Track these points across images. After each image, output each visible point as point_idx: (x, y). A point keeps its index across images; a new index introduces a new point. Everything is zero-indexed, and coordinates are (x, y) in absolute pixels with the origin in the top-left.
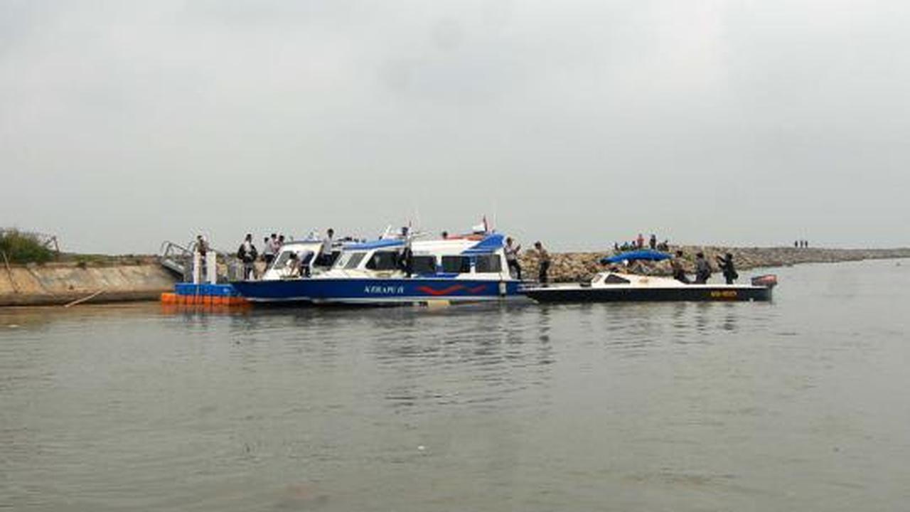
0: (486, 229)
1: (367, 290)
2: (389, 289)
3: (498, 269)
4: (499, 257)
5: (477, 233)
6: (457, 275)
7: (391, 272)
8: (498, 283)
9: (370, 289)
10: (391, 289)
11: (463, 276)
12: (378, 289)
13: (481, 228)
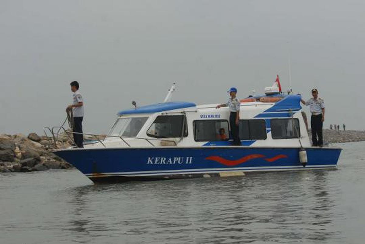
0: (280, 90)
1: (150, 161)
2: (175, 159)
3: (296, 134)
4: (297, 120)
5: (269, 95)
6: (253, 142)
7: (178, 139)
8: (299, 150)
9: (154, 161)
10: (177, 159)
11: (258, 144)
12: (163, 161)
13: (274, 88)
